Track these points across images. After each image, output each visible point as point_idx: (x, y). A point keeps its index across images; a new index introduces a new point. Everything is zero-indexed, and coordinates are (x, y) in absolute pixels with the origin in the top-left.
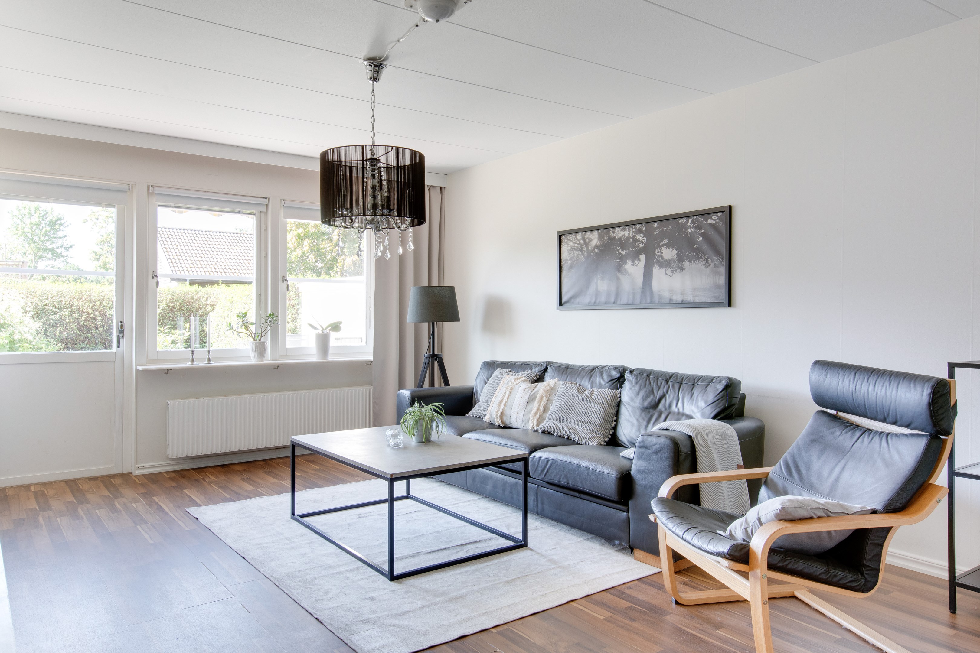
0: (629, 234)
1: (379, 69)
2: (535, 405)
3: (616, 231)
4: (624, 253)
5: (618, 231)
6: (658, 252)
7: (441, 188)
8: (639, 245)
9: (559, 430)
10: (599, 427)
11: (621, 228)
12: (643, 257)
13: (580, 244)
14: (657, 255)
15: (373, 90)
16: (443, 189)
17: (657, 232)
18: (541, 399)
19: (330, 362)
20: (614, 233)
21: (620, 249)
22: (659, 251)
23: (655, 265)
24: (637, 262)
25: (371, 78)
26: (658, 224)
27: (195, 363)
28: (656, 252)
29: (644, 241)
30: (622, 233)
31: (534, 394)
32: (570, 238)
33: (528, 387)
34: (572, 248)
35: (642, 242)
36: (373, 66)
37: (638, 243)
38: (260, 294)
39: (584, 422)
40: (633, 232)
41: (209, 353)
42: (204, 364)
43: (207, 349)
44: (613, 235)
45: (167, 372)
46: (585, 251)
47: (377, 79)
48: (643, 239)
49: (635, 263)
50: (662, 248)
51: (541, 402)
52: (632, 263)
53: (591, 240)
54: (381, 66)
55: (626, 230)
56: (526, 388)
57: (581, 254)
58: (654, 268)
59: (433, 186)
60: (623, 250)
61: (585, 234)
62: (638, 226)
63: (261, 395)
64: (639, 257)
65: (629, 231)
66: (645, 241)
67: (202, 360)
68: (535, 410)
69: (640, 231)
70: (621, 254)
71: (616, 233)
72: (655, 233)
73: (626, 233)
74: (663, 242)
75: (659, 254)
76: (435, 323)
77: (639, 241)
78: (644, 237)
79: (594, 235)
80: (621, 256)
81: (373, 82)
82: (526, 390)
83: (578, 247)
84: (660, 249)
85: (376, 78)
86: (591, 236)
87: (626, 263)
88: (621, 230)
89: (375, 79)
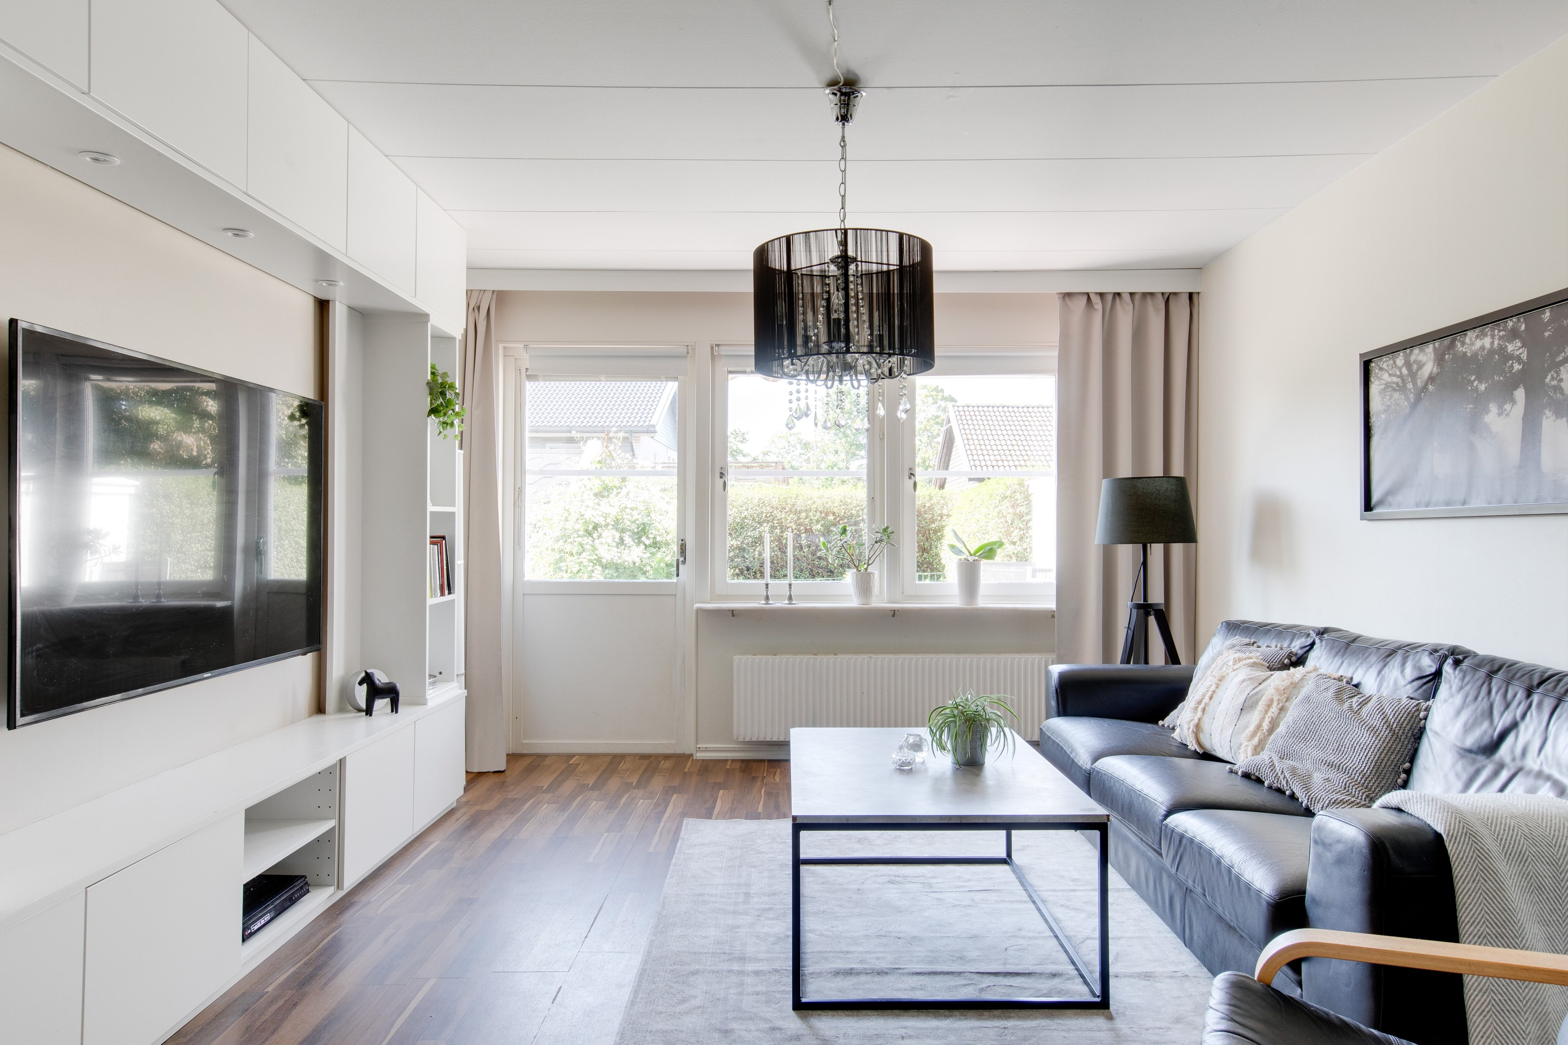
0: (1492, 343)
1: (849, 99)
2: (1254, 717)
3: (1467, 340)
4: (1483, 387)
5: (1471, 339)
6: (1553, 378)
7: (1191, 295)
8: (1512, 366)
9: (1274, 775)
10: (1363, 781)
11: (1477, 330)
12: (1520, 394)
13: (1401, 376)
14: (1549, 387)
15: (843, 137)
16: (1195, 297)
17: (1549, 331)
18: (1269, 706)
19: (977, 610)
20: (1463, 344)
21: (1474, 380)
22: (1555, 375)
23: (1547, 412)
24: (1507, 407)
25: (837, 119)
26: (1551, 312)
27: (771, 602)
28: (1547, 380)
29: (1522, 356)
30: (1478, 344)
31: (1257, 693)
32: (1385, 366)
33: (1250, 679)
34: (1387, 386)
35: (1519, 359)
36: (839, 94)
37: (1511, 362)
38: (873, 498)
39: (1331, 765)
40: (1501, 338)
41: (790, 588)
42: (783, 604)
43: (788, 582)
44: (1461, 349)
45: (733, 613)
46: (1410, 390)
47: (849, 116)
48: (1521, 351)
49: (1506, 410)
50: (1562, 368)
51: (1266, 712)
52: (1498, 409)
53: (1421, 366)
54: (853, 94)
55: (1486, 335)
56: (1244, 681)
57: (1403, 397)
58: (1544, 417)
59: (1175, 294)
60: (1480, 382)
61: (1411, 352)
62: (1510, 324)
63: (865, 657)
64: (1512, 394)
65: (1493, 336)
66: (1524, 357)
67: (779, 597)
68: (1252, 728)
69: (1514, 334)
70: (1477, 389)
71: (1468, 345)
72: (1547, 334)
73: (1487, 342)
74: (1563, 354)
75: (1555, 383)
76: (1149, 545)
77: (1511, 357)
78: (1522, 347)
79: (1426, 354)
80: (1478, 395)
81: (844, 124)
82: (1245, 684)
83: (1397, 384)
84: (1557, 372)
85: (846, 115)
86: (1422, 358)
87: (1487, 411)
88: (1477, 337)
89: (844, 118)
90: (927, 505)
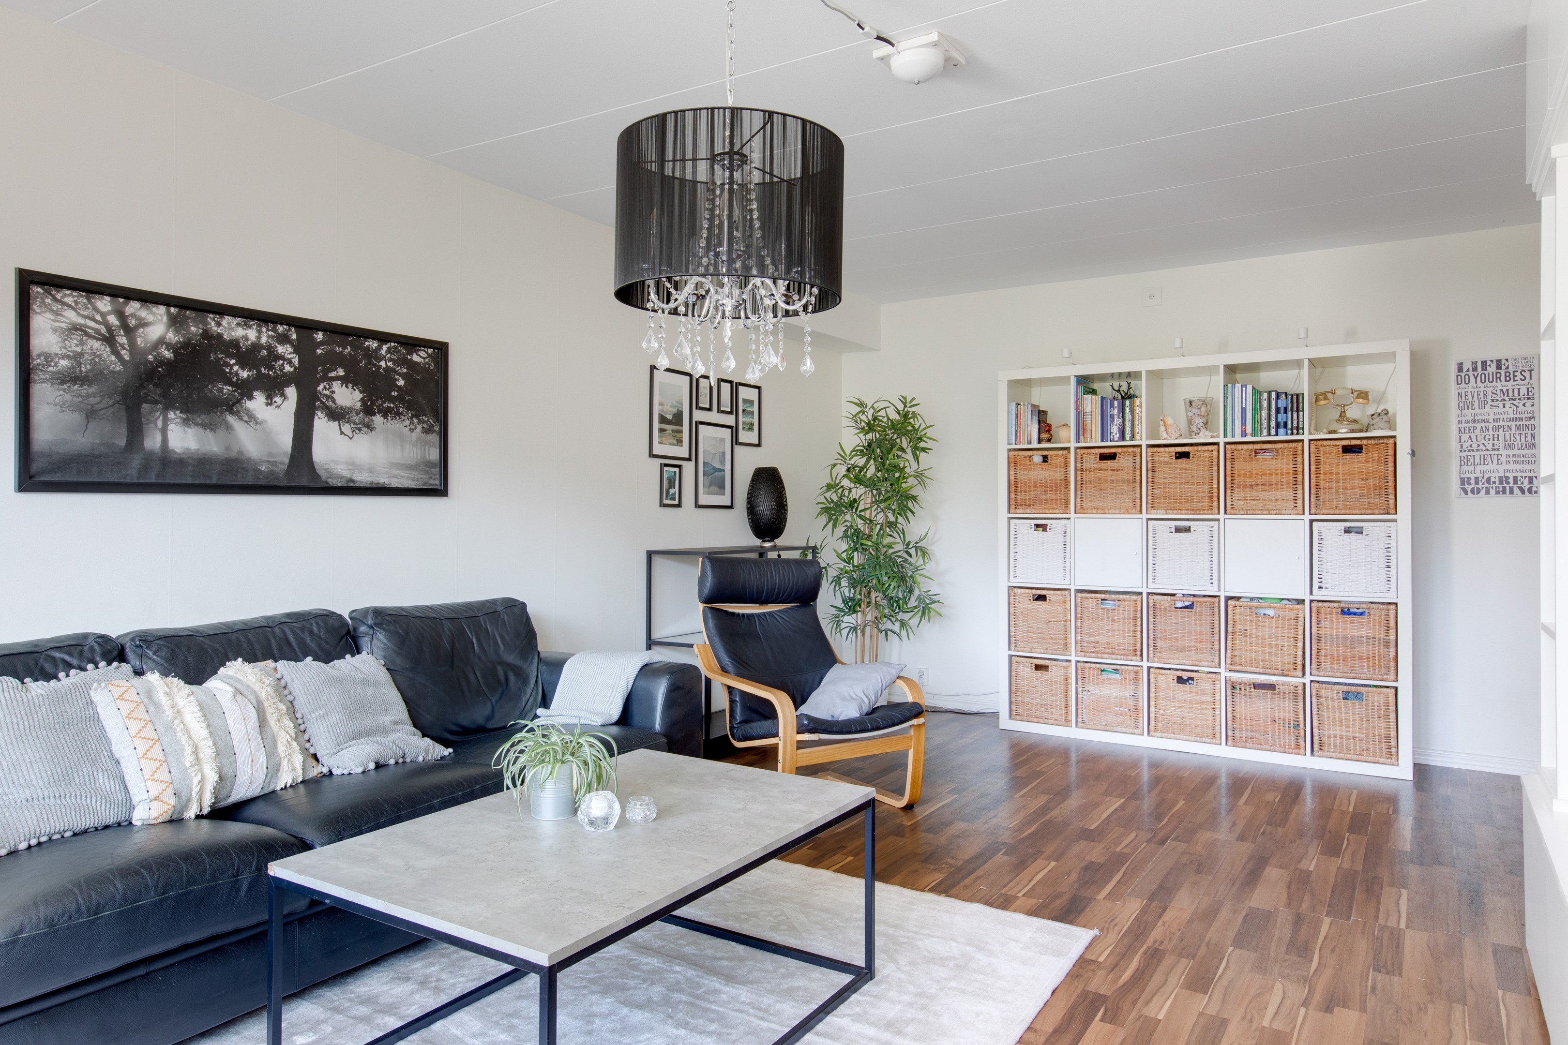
0: (259, 338)
3: (224, 323)
4: (244, 374)
5: (229, 324)
6: (325, 388)
8: (282, 365)
11: (238, 320)
12: (291, 392)
13: (109, 328)
14: (321, 394)
17: (322, 350)
20: (219, 324)
21: (234, 365)
22: (327, 387)
23: (319, 413)
24: (278, 399)
26: (324, 335)
28: (320, 388)
29: (293, 360)
30: (240, 332)
32: (69, 300)
34: (75, 328)
35: (290, 362)
37: (281, 362)
40: (269, 337)
44: (216, 328)
46: (122, 345)
48: (292, 356)
49: (275, 402)
50: (334, 383)
52: (267, 399)
53: (143, 324)
55: (250, 327)
57: (108, 349)
58: (316, 417)
60: (243, 369)
61: (126, 304)
62: (281, 329)
64: (283, 391)
65: (260, 332)
66: (296, 361)
69: (284, 339)
70: (237, 375)
71: (225, 327)
72: (319, 351)
73: (252, 334)
74: (335, 372)
75: (327, 392)
77: (282, 358)
78: (293, 353)
79: (154, 314)
80: (238, 379)
83: (98, 331)
84: (329, 385)
86: (143, 313)
87: (251, 398)
88: (238, 324)
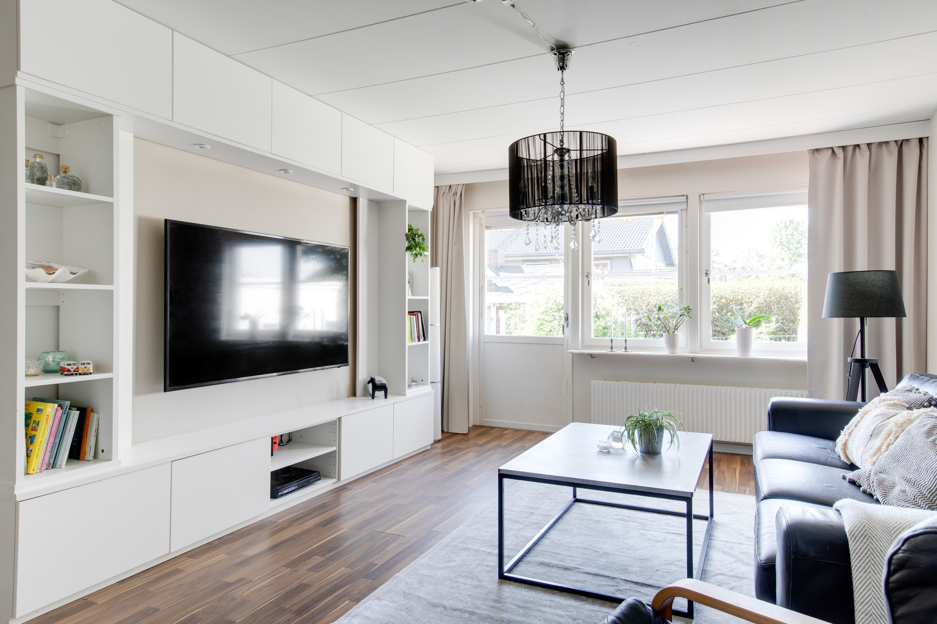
1: (564, 56)
2: (877, 442)
7: (921, 140)
9: (868, 483)
10: (929, 496)
15: (562, 79)
16: (925, 142)
18: (889, 435)
19: (749, 359)
25: (558, 69)
27: (613, 350)
31: (883, 425)
33: (881, 415)
36: (558, 54)
38: (681, 289)
39: (908, 481)
41: (626, 342)
42: (621, 352)
45: (592, 356)
47: (565, 66)
51: (886, 439)
54: (566, 53)
56: (877, 415)
59: (907, 140)
63: (673, 385)
67: (619, 348)
68: (875, 448)
76: (865, 318)
81: (563, 71)
82: (877, 417)
85: (563, 66)
89: (562, 68)
90: (793, 292)
